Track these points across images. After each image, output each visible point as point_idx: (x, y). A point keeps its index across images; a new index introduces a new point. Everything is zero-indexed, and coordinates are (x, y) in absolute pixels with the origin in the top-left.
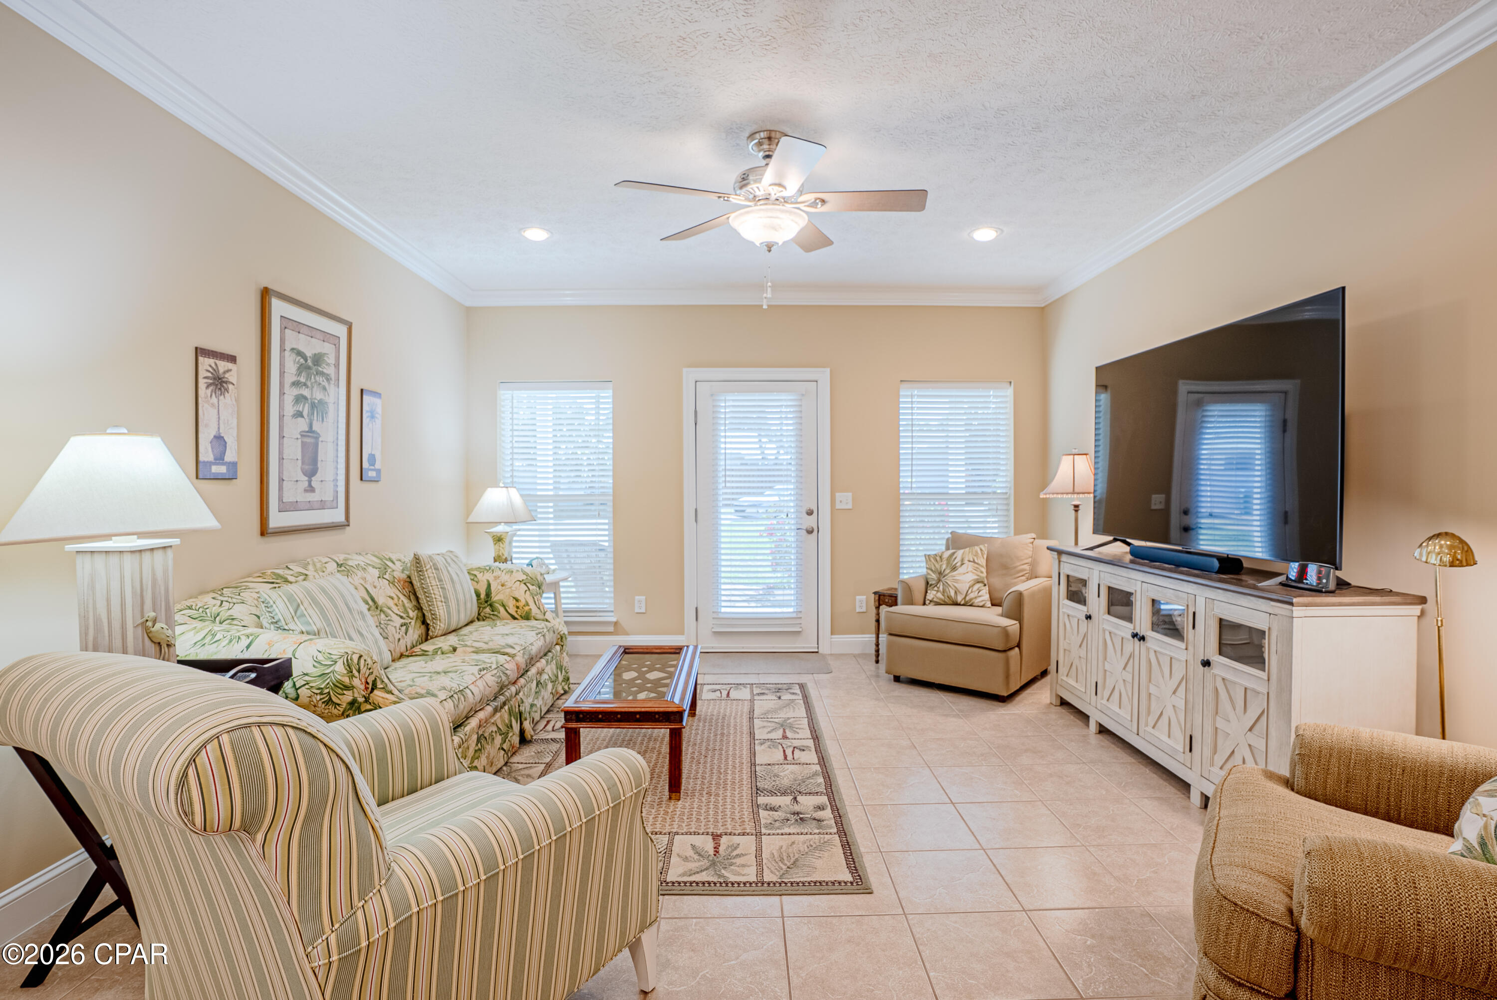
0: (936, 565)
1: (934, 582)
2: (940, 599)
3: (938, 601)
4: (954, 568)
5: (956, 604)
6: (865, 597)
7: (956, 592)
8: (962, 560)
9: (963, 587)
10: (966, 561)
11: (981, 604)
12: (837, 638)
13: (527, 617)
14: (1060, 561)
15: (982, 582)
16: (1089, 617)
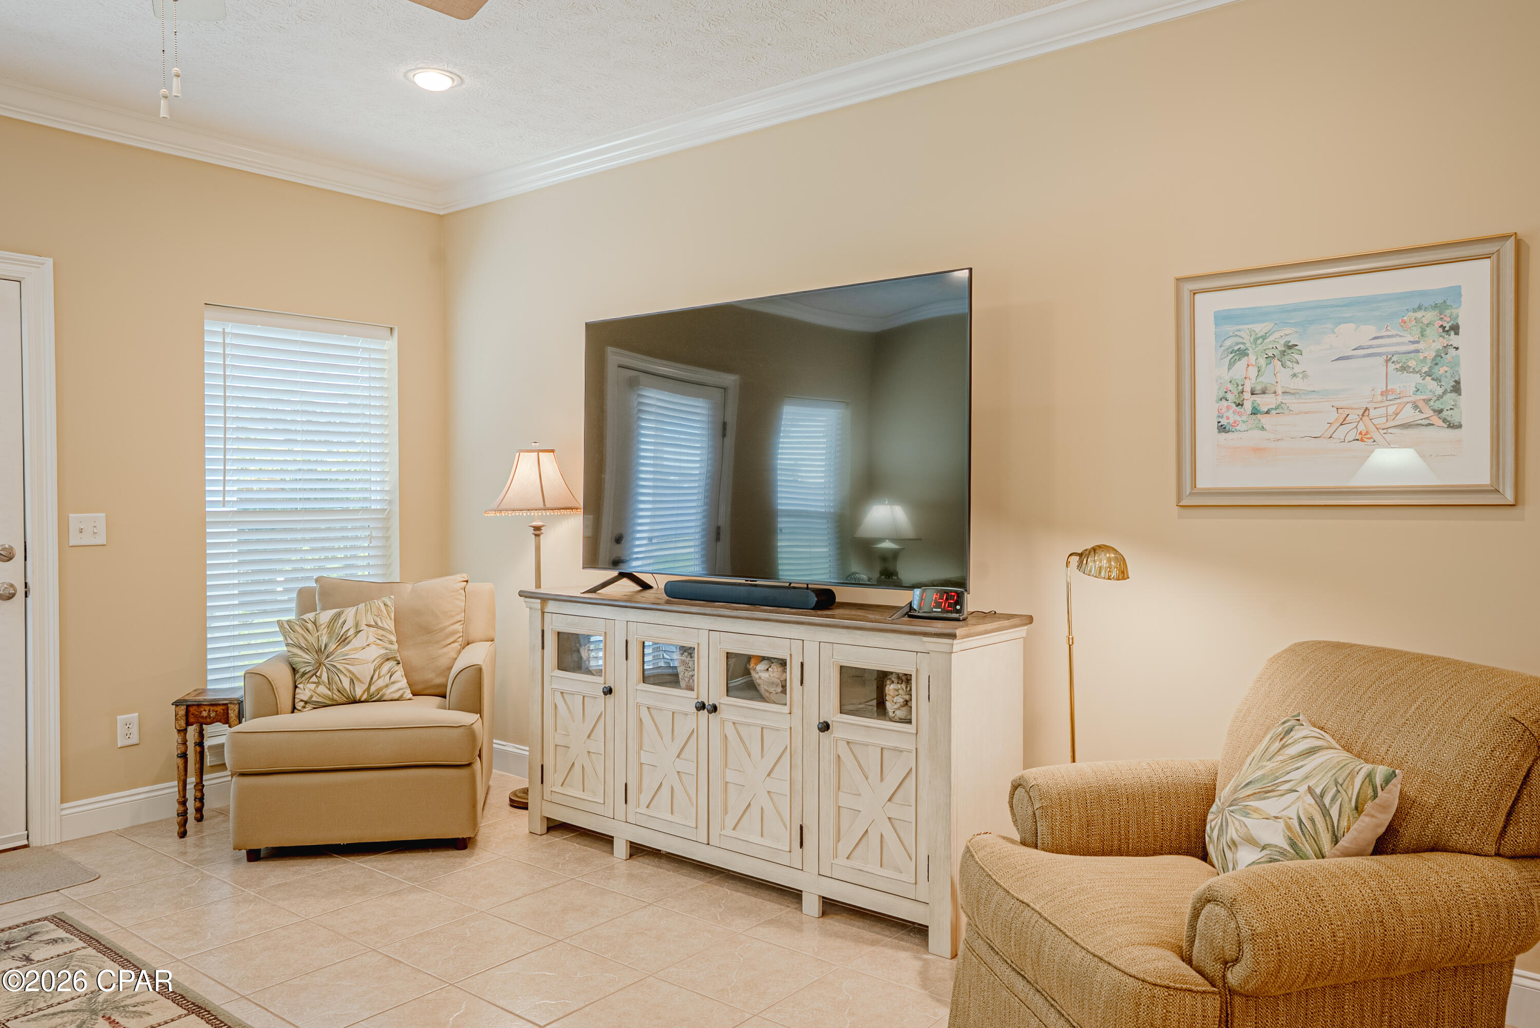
0: (309, 638)
1: (308, 669)
2: (324, 696)
3: (320, 699)
4: (344, 640)
5: (355, 701)
6: (137, 714)
7: (352, 681)
8: (357, 625)
9: (364, 671)
10: (363, 627)
11: (396, 696)
12: (78, 807)
14: (543, 613)
15: (394, 659)
16: (609, 691)
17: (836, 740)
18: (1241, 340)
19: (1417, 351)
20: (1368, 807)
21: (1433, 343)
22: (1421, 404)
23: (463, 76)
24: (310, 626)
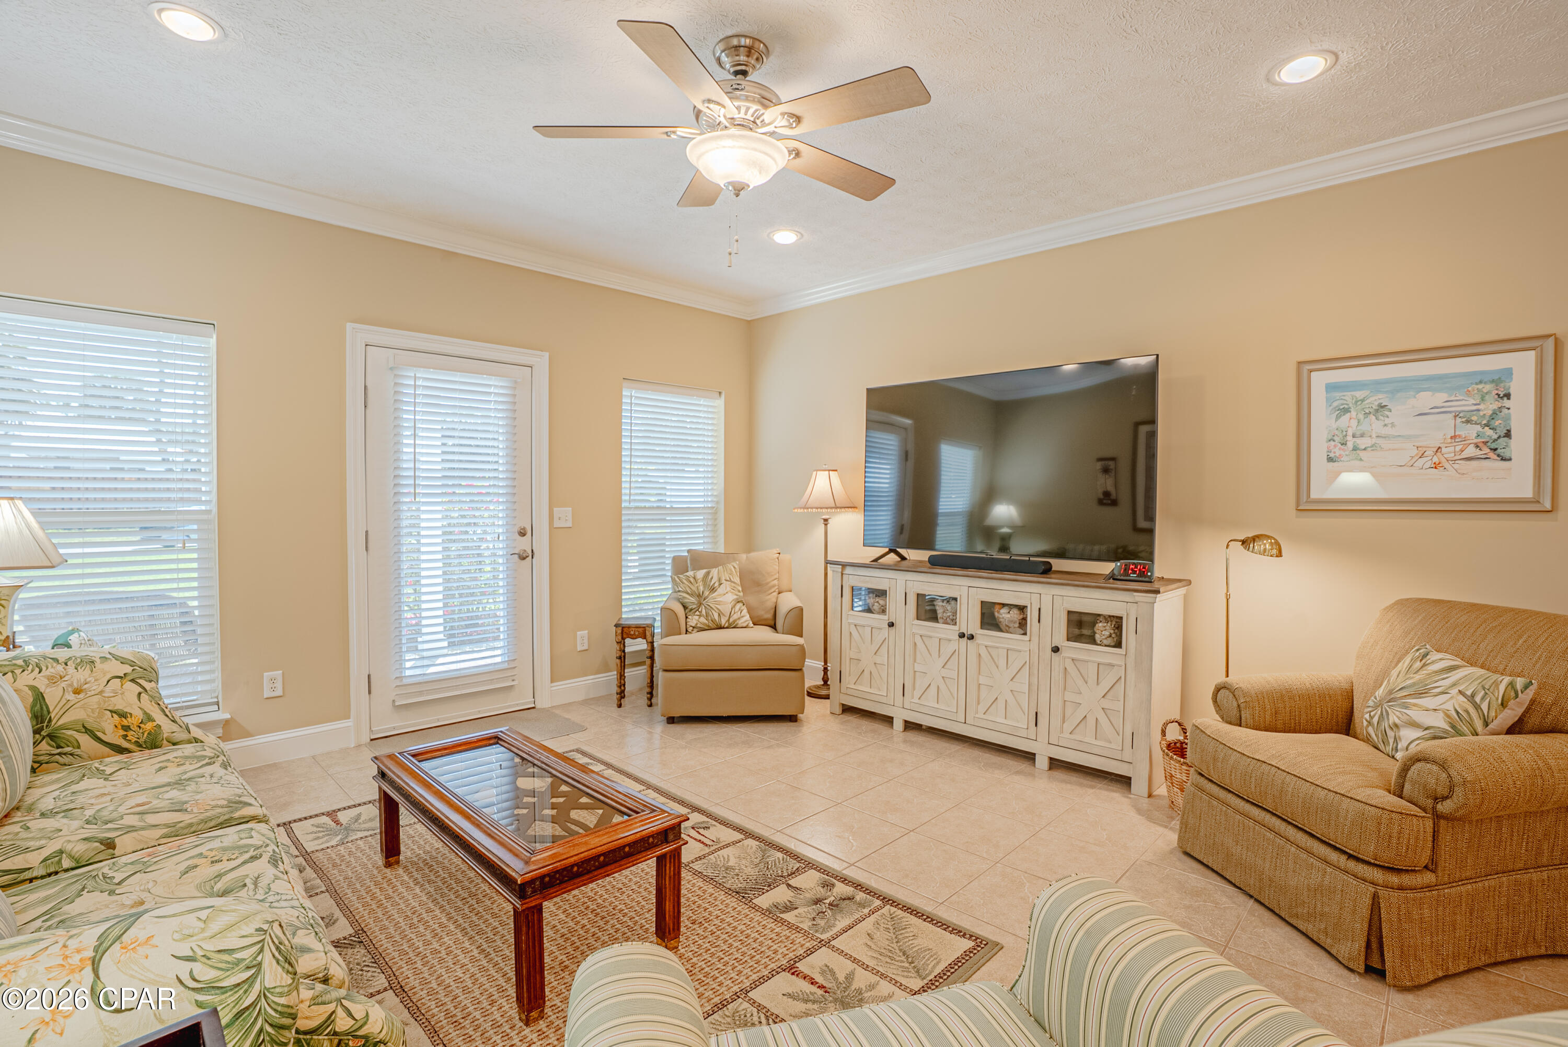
1: (694, 606)
2: (704, 624)
3: (702, 626)
4: (713, 590)
5: (720, 627)
6: (586, 632)
7: (719, 615)
8: (719, 580)
9: (726, 609)
10: (723, 581)
11: (745, 625)
12: (560, 685)
13: (152, 743)
14: (842, 574)
15: (741, 602)
16: (891, 625)
17: (1065, 658)
18: (1345, 402)
19: (1478, 410)
20: (1511, 703)
21: (1490, 406)
22: (1480, 445)
23: (803, 232)
24: (692, 580)
